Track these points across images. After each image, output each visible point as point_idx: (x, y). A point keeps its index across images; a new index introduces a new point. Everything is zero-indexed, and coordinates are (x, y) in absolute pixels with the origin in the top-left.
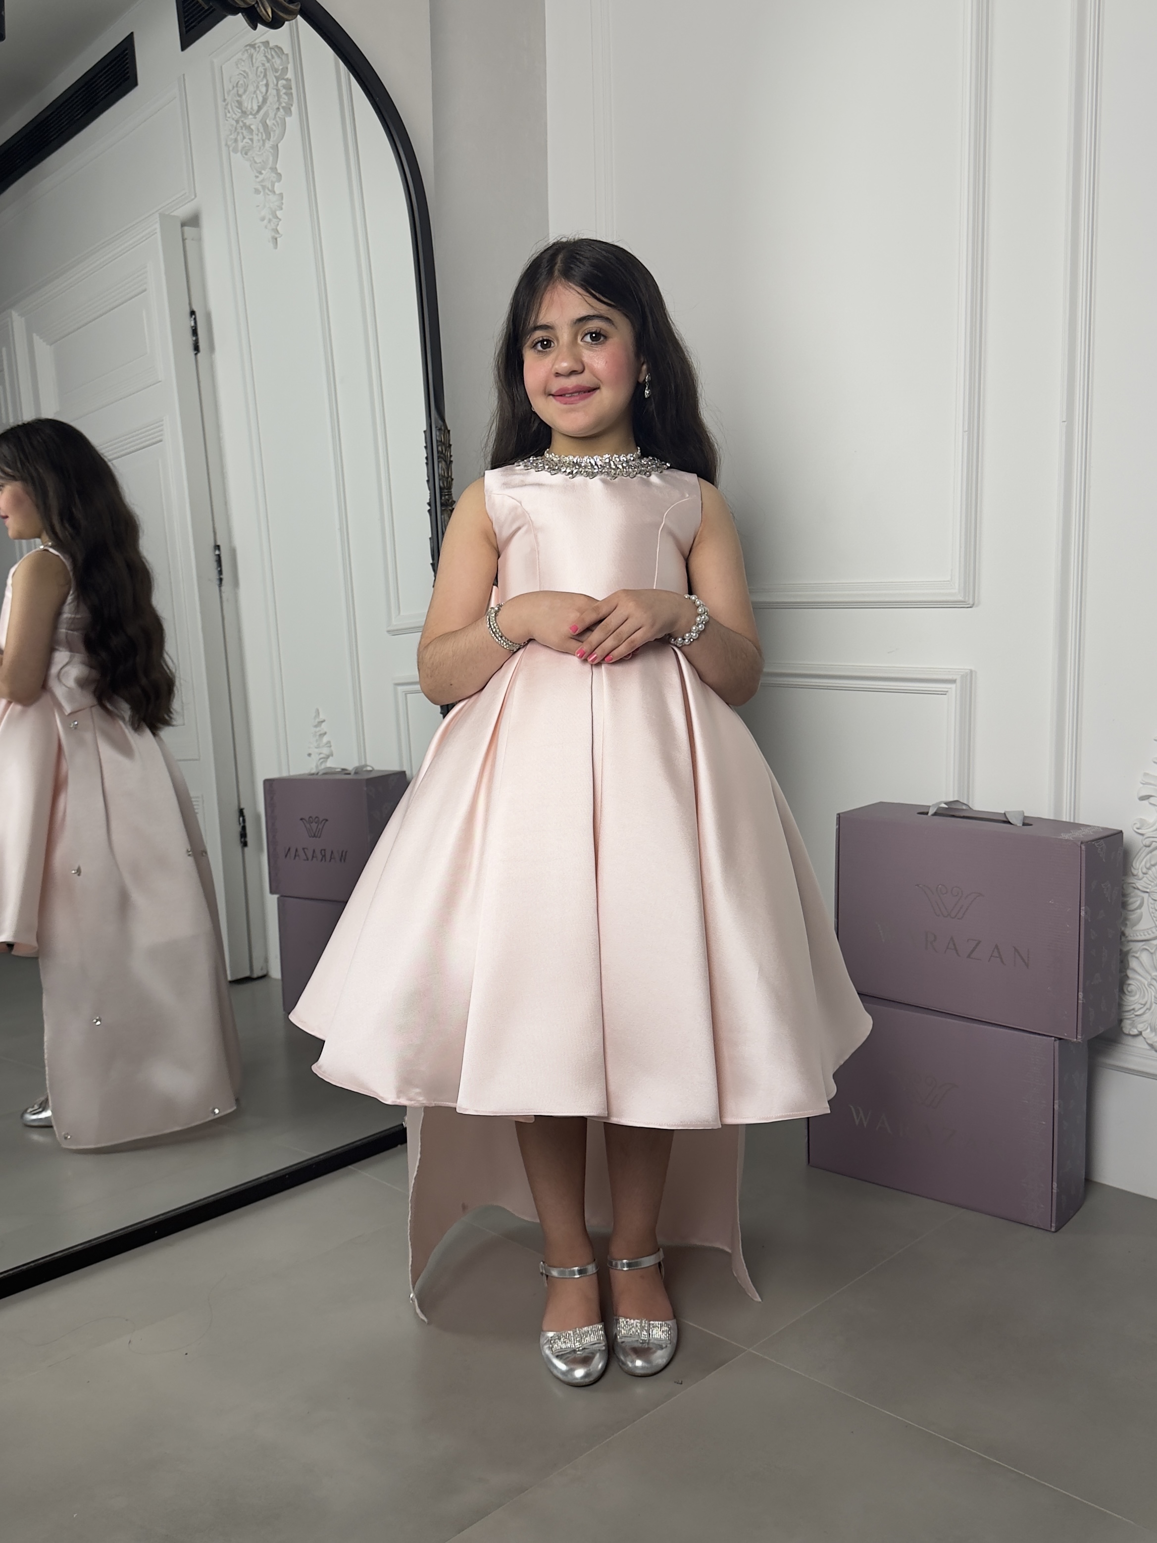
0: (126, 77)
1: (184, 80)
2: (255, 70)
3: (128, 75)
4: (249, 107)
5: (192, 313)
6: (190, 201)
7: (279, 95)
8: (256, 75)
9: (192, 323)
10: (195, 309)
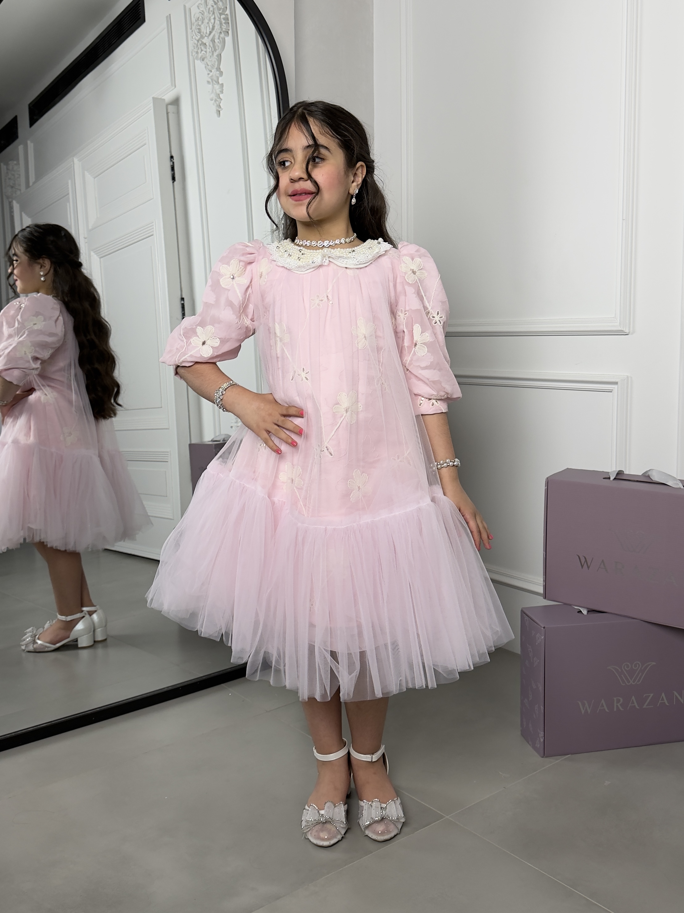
1: (170, 17)
2: (207, 9)
3: (139, 17)
4: (205, 32)
5: (172, 157)
6: (172, 90)
7: (221, 23)
8: (209, 12)
9: (171, 163)
10: (174, 154)
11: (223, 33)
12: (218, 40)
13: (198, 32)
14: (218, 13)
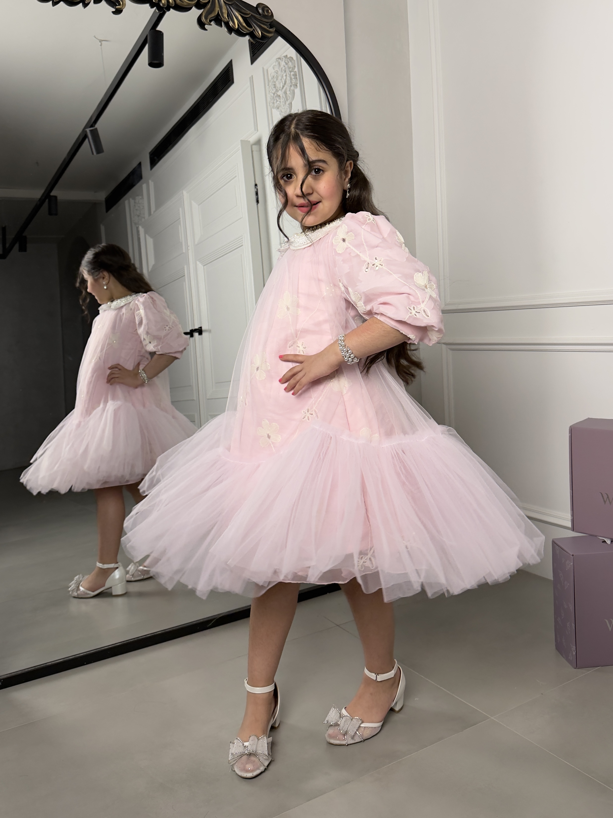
0: (229, 80)
1: (252, 78)
2: (280, 69)
3: (230, 79)
4: (279, 86)
5: (256, 185)
6: (255, 133)
7: (291, 79)
8: (281, 71)
9: (256, 190)
10: (257, 183)
11: (293, 86)
12: (289, 92)
13: (274, 87)
14: (288, 71)
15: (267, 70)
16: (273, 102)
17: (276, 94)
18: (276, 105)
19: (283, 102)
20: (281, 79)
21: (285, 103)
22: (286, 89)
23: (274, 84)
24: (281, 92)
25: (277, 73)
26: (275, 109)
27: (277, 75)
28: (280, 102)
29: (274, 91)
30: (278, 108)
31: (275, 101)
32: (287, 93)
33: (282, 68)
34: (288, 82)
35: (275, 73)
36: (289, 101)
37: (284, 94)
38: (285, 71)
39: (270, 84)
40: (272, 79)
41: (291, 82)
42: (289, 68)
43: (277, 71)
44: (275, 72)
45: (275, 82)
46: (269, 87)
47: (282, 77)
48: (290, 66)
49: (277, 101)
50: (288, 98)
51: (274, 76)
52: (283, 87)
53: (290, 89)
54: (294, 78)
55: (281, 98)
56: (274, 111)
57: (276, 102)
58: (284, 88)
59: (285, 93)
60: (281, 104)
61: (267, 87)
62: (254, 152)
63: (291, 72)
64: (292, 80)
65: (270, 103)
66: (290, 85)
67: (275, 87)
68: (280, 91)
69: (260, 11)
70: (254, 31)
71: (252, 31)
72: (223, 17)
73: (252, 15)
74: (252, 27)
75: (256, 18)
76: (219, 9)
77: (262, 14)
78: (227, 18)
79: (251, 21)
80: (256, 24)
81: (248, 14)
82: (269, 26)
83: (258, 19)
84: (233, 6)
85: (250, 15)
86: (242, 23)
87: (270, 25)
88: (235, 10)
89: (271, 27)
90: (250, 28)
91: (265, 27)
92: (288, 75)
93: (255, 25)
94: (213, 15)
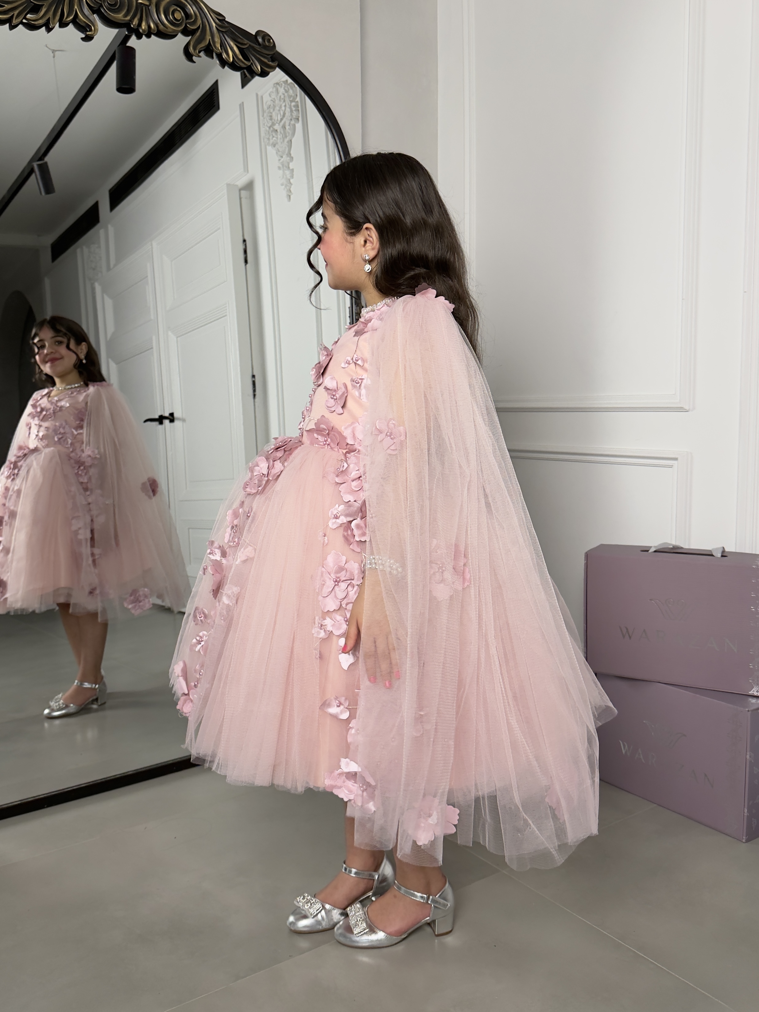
1: (243, 105)
2: (278, 97)
3: (214, 105)
4: (276, 119)
5: (244, 241)
6: (245, 176)
7: (291, 111)
8: (280, 100)
9: (244, 247)
10: (246, 238)
12: (289, 127)
13: (269, 119)
14: (288, 100)
15: (262, 97)
16: (267, 137)
17: (272, 128)
18: (271, 141)
19: (280, 139)
20: (279, 110)
21: (283, 141)
22: (285, 123)
23: (270, 115)
24: (279, 124)
25: (274, 102)
26: (270, 147)
27: (273, 104)
28: (277, 138)
29: (271, 124)
30: (274, 146)
31: (271, 137)
32: (285, 128)
33: (280, 96)
34: (288, 114)
35: (272, 102)
36: (288, 138)
37: (282, 130)
38: (284, 101)
39: (265, 115)
40: (268, 109)
41: (291, 115)
42: (290, 97)
43: (274, 99)
44: (272, 100)
45: (271, 113)
46: (264, 119)
47: (281, 107)
48: (290, 95)
49: (273, 137)
50: (287, 134)
51: (270, 105)
52: (282, 119)
53: (290, 123)
54: (295, 110)
55: (279, 133)
56: (269, 148)
57: (272, 139)
58: (283, 122)
59: (284, 127)
60: (278, 141)
61: (261, 118)
62: (243, 200)
63: (291, 101)
64: (293, 112)
65: (264, 139)
66: (290, 118)
67: (271, 119)
68: (277, 125)
69: (260, 40)
70: (251, 65)
71: (250, 65)
72: (215, 47)
73: (250, 45)
74: (250, 61)
75: (255, 49)
76: (210, 38)
77: (262, 44)
78: (220, 48)
79: (249, 53)
80: (255, 58)
81: (245, 44)
82: (271, 60)
83: (257, 50)
84: (228, 33)
85: (248, 45)
86: (238, 56)
87: (271, 57)
88: (230, 39)
89: (273, 61)
90: (248, 62)
91: (266, 61)
92: (287, 106)
93: (253, 58)
94: (203, 45)
